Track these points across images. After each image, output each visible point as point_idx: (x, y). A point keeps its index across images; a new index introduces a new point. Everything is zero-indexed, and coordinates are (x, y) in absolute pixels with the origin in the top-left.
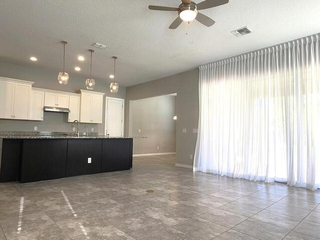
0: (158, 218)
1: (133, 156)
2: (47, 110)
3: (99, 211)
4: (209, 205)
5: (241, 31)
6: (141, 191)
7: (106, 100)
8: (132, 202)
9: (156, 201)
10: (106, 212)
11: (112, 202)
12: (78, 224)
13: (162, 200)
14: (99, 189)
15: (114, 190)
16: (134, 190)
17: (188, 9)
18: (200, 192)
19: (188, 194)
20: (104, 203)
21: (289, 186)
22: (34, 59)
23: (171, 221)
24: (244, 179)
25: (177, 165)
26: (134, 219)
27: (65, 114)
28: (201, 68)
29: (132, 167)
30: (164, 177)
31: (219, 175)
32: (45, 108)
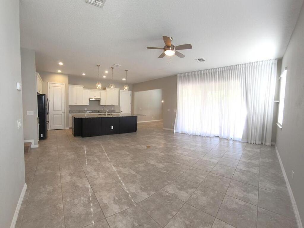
0: (153, 163)
1: (138, 122)
2: (90, 100)
3: (120, 158)
4: (181, 154)
5: (200, 60)
6: (143, 147)
7: (120, 92)
8: (138, 154)
9: (152, 153)
10: (124, 159)
11: (128, 153)
12: (110, 165)
13: (155, 152)
14: (118, 145)
15: (127, 145)
16: (139, 146)
17: (169, 50)
18: (177, 146)
19: (170, 148)
20: (123, 153)
21: (219, 138)
22: (84, 74)
23: (161, 165)
24: (201, 136)
25: (164, 128)
26: (140, 164)
27: (98, 101)
28: (178, 75)
29: (137, 130)
30: (156, 137)
31: (188, 134)
32: (89, 98)
